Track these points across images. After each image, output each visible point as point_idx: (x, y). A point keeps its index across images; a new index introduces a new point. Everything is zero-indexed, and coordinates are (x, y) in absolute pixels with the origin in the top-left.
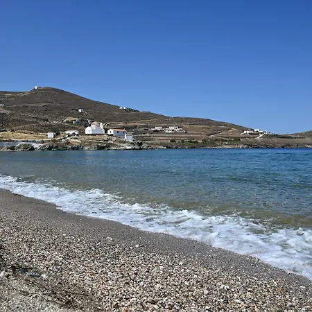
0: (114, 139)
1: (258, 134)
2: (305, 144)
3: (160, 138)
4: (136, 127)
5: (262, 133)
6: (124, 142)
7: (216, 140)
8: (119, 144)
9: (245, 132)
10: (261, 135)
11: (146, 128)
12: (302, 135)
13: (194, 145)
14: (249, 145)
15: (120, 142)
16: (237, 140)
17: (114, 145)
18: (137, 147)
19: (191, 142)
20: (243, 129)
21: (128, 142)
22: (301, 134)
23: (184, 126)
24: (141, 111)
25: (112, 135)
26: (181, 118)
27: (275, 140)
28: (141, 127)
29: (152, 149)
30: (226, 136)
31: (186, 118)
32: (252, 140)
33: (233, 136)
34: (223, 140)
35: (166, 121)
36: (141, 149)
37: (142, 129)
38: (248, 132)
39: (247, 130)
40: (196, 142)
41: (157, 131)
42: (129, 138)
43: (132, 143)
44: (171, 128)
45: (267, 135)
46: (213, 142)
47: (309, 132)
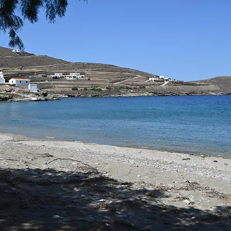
0: (17, 89)
1: (163, 81)
2: (209, 91)
3: (60, 86)
4: (33, 73)
5: (167, 80)
6: (29, 93)
7: (121, 88)
8: (22, 95)
9: (150, 79)
10: (166, 82)
11: (45, 75)
12: (207, 83)
13: (97, 93)
14: (154, 93)
15: (24, 93)
16: (143, 87)
17: (17, 96)
18: (43, 98)
19: (94, 90)
20: (148, 76)
21: (32, 93)
22: (206, 81)
23: (87, 73)
24: (37, 55)
25: (14, 85)
26: (83, 64)
27: (180, 87)
28: (38, 73)
29: (58, 99)
30: (131, 83)
31: (88, 64)
32: (157, 88)
33: (138, 83)
34: (128, 88)
35: (67, 67)
36: (46, 100)
37: (40, 76)
38: (153, 79)
39: (152, 76)
40: (100, 90)
41: (56, 78)
42: (32, 88)
43: (37, 94)
44: (72, 75)
45: (173, 82)
46: (118, 90)
47: (213, 79)
